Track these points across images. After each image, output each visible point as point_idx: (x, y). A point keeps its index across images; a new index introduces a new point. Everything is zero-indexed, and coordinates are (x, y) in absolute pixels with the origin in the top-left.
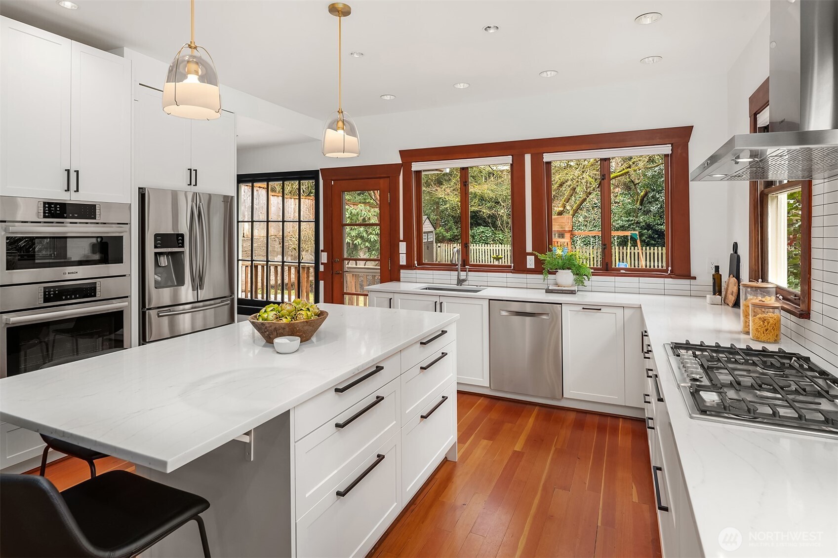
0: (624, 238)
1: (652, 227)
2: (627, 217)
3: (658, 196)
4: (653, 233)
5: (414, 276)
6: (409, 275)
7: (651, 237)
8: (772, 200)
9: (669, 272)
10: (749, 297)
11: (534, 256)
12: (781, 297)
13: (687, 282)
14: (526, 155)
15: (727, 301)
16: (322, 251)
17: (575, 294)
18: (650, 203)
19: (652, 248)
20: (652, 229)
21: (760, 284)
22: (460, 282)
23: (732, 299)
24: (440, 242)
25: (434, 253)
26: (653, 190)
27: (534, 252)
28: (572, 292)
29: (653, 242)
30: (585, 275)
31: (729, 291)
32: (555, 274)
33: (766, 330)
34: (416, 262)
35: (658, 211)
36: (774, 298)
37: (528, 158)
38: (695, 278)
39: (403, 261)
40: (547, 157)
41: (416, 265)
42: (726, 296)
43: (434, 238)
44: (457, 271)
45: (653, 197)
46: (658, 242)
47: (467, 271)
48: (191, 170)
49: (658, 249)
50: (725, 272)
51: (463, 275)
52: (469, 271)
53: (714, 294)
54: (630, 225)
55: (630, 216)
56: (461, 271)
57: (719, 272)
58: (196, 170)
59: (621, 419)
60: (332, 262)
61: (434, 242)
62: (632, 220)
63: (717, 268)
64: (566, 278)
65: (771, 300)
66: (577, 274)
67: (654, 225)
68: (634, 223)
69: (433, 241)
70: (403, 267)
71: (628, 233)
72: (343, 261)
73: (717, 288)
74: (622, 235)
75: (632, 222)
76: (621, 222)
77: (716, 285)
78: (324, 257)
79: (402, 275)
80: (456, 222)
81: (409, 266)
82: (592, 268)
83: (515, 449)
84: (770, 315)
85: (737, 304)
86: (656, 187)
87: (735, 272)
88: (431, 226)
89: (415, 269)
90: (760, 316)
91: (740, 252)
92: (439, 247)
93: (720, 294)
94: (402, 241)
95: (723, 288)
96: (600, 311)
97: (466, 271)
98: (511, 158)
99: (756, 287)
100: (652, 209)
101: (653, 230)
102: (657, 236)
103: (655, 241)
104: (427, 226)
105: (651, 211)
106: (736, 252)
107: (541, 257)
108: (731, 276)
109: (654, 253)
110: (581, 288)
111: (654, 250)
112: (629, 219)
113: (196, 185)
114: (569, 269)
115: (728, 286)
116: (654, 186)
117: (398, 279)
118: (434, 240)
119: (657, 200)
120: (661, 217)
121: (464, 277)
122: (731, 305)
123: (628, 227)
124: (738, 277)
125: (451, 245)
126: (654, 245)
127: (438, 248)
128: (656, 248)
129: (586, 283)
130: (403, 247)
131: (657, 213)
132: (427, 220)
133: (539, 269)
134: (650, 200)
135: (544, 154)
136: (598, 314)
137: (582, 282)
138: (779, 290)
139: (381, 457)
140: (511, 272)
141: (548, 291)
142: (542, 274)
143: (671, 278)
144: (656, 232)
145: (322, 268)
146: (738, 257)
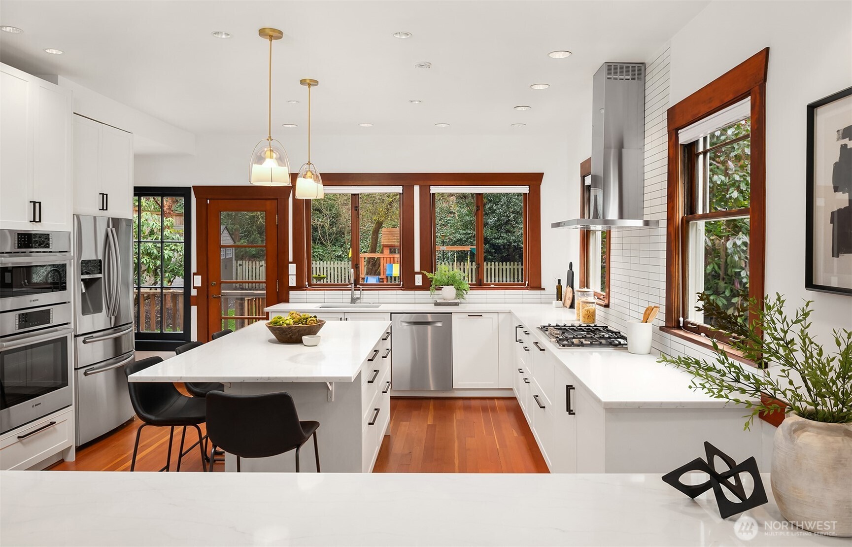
0: (462, 253)
1: (489, 241)
2: (465, 230)
3: (495, 208)
4: (490, 247)
5: (305, 296)
6: (299, 296)
7: (488, 252)
8: (593, 234)
9: (526, 285)
10: (580, 298)
11: (421, 275)
12: (597, 298)
13: (538, 292)
14: (415, 186)
15: (566, 305)
16: (195, 274)
17: (458, 305)
18: (487, 214)
19: (489, 263)
20: (488, 242)
21: (586, 290)
22: (353, 300)
23: (568, 303)
24: (242, 259)
25: (234, 273)
26: (490, 201)
27: (422, 271)
28: (456, 304)
29: (490, 257)
30: (464, 290)
31: (567, 298)
32: (441, 290)
33: (589, 316)
34: (307, 283)
35: (495, 224)
36: (593, 297)
37: (417, 189)
38: (544, 289)
39: (292, 282)
40: (434, 190)
41: (307, 286)
42: (565, 301)
43: (234, 254)
44: (351, 290)
45: (490, 208)
46: (495, 256)
47: (361, 290)
48: (103, 194)
49: (495, 264)
50: (564, 283)
51: (357, 294)
52: (363, 290)
53: (558, 300)
54: (467, 239)
55: (467, 228)
56: (355, 290)
57: (560, 283)
58: (107, 195)
59: (495, 400)
60: (208, 286)
61: (234, 259)
62: (470, 234)
63: (559, 281)
64: (449, 292)
65: (591, 299)
66: (458, 289)
67: (491, 239)
68: (471, 237)
69: (232, 258)
70: (293, 288)
71: (467, 248)
72: (221, 284)
73: (559, 297)
74: (460, 249)
75: (470, 236)
76: (459, 235)
77: (559, 294)
78: (197, 281)
79: (291, 296)
80: (260, 233)
81: (299, 287)
82: (469, 284)
83: (428, 423)
84: (591, 307)
85: (572, 306)
86: (493, 198)
87: (571, 284)
88: (229, 238)
89: (306, 290)
90: (586, 308)
91: (573, 269)
92: (240, 265)
93: (561, 300)
94: (291, 263)
95: (563, 296)
96: (481, 317)
97: (359, 290)
98: (402, 189)
99: (583, 292)
100: (490, 221)
101: (490, 244)
102: (493, 250)
103: (492, 256)
104: (226, 239)
105: (488, 224)
106: (571, 269)
107: (429, 275)
108: (568, 286)
109: (491, 269)
110: (463, 301)
111: (491, 265)
112: (467, 232)
113: (107, 209)
114: (452, 285)
115: (566, 294)
116: (491, 197)
117: (287, 301)
118: (234, 257)
119: (494, 212)
120: (498, 231)
121: (358, 296)
122: (568, 306)
123: (465, 241)
124: (572, 287)
125: (257, 263)
126: (491, 261)
127: (239, 267)
128: (493, 263)
129: (466, 296)
130: (292, 269)
131: (494, 226)
132: (226, 231)
133: (427, 285)
134: (487, 212)
135: (431, 187)
136: (480, 319)
137: (462, 296)
138: (595, 294)
139: (377, 410)
140: (401, 290)
141: (437, 304)
142: (429, 290)
143: (528, 289)
144: (493, 246)
145: (194, 293)
146: (573, 272)
